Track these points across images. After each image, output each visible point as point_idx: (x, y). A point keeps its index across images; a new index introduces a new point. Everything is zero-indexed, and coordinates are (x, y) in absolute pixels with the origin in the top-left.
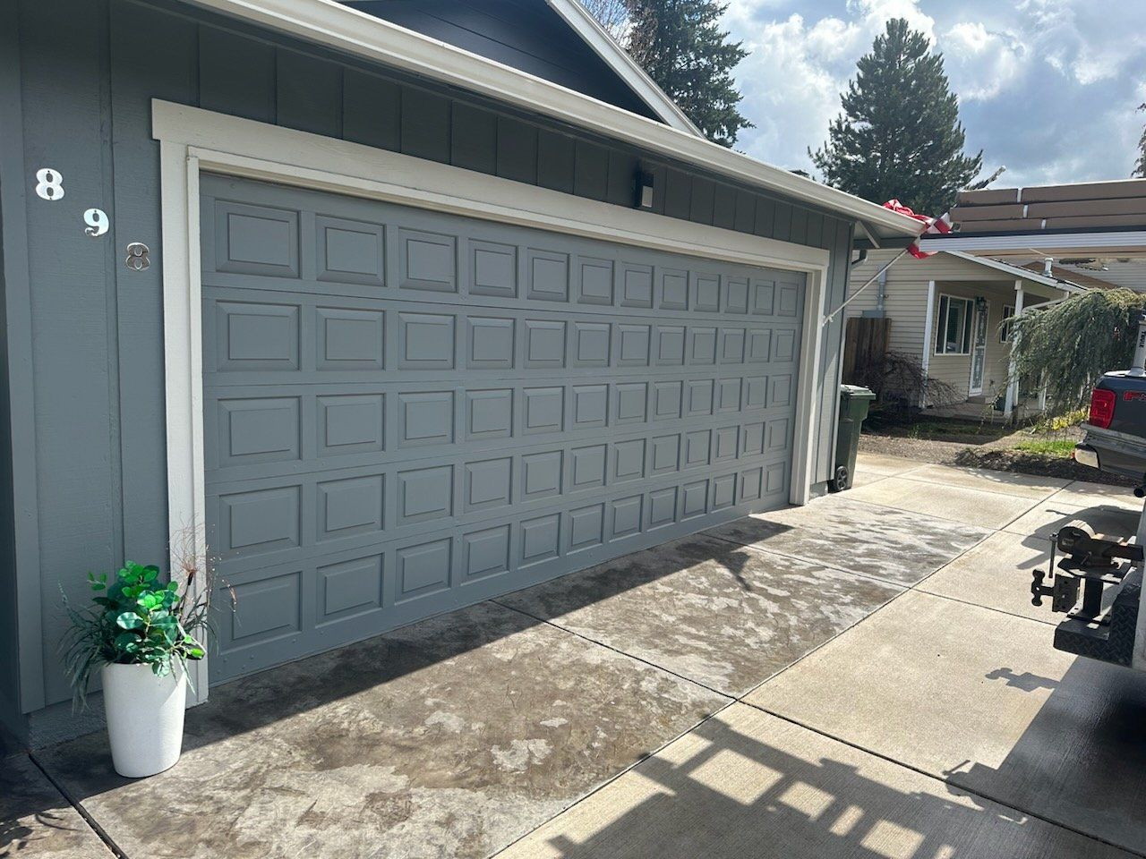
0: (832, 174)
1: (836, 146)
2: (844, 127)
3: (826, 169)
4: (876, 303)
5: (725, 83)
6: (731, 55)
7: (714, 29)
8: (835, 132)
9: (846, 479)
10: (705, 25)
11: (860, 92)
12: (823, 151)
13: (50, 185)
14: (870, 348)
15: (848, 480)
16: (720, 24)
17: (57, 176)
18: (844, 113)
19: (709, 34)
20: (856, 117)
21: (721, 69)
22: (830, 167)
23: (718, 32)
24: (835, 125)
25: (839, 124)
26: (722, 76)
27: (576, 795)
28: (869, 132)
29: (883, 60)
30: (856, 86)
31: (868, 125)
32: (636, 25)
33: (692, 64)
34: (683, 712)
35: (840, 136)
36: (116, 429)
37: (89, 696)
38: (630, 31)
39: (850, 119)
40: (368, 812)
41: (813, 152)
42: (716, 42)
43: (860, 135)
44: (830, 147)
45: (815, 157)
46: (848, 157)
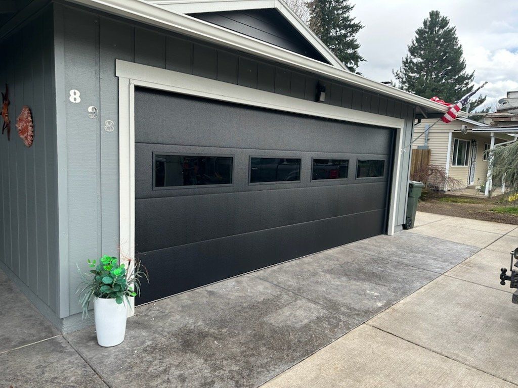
0: (403, 83)
1: (405, 70)
2: (409, 61)
3: (401, 80)
4: (424, 142)
5: (353, 41)
6: (355, 28)
7: (348, 17)
8: (405, 63)
9: (411, 224)
10: (344, 15)
11: (416, 45)
12: (399, 72)
13: (75, 96)
14: (421, 163)
15: (412, 224)
16: (351, 14)
17: (78, 93)
18: (409, 54)
19: (346, 19)
20: (415, 56)
21: (351, 35)
22: (402, 79)
23: (350, 18)
24: (405, 60)
25: (407, 59)
26: (351, 38)
27: (294, 362)
28: (421, 63)
29: (427, 30)
30: (415, 42)
31: (420, 60)
32: (312, 16)
33: (338, 33)
34: (340, 327)
35: (407, 65)
36: (99, 199)
37: (89, 311)
38: (309, 19)
39: (412, 57)
40: (204, 365)
41: (395, 72)
42: (349, 22)
43: (416, 65)
44: (402, 70)
45: (396, 74)
46: (410, 74)
